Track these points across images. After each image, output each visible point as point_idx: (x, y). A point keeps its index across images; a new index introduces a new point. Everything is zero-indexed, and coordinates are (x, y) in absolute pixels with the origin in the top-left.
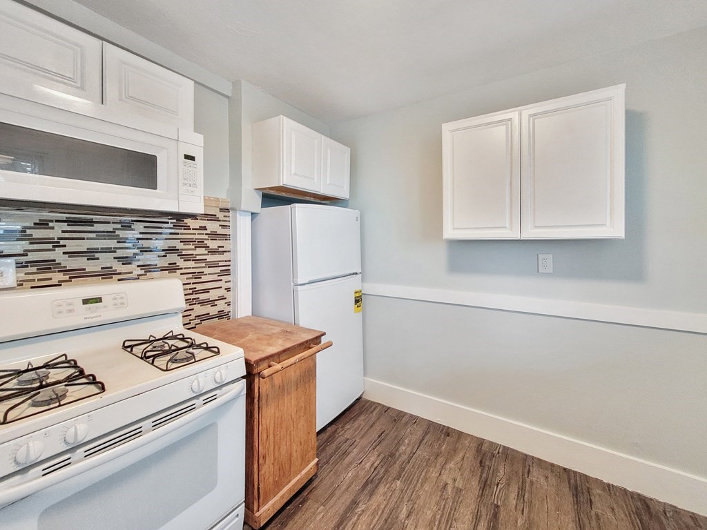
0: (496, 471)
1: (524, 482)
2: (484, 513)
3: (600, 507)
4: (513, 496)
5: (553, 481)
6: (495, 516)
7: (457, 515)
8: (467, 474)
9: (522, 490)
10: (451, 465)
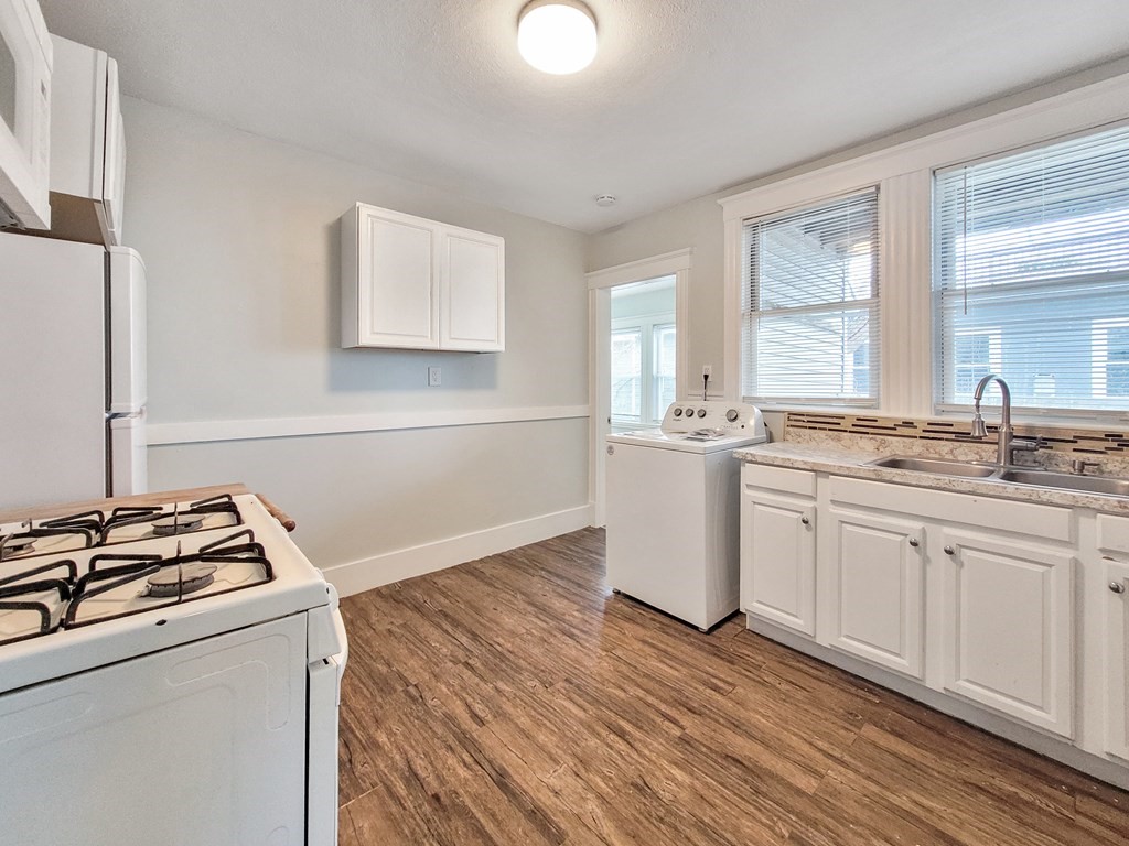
0: (414, 598)
1: (439, 589)
2: (437, 620)
3: (488, 571)
4: (442, 600)
5: (453, 577)
6: (446, 615)
7: (423, 635)
8: (395, 613)
9: (443, 593)
10: (374, 619)
